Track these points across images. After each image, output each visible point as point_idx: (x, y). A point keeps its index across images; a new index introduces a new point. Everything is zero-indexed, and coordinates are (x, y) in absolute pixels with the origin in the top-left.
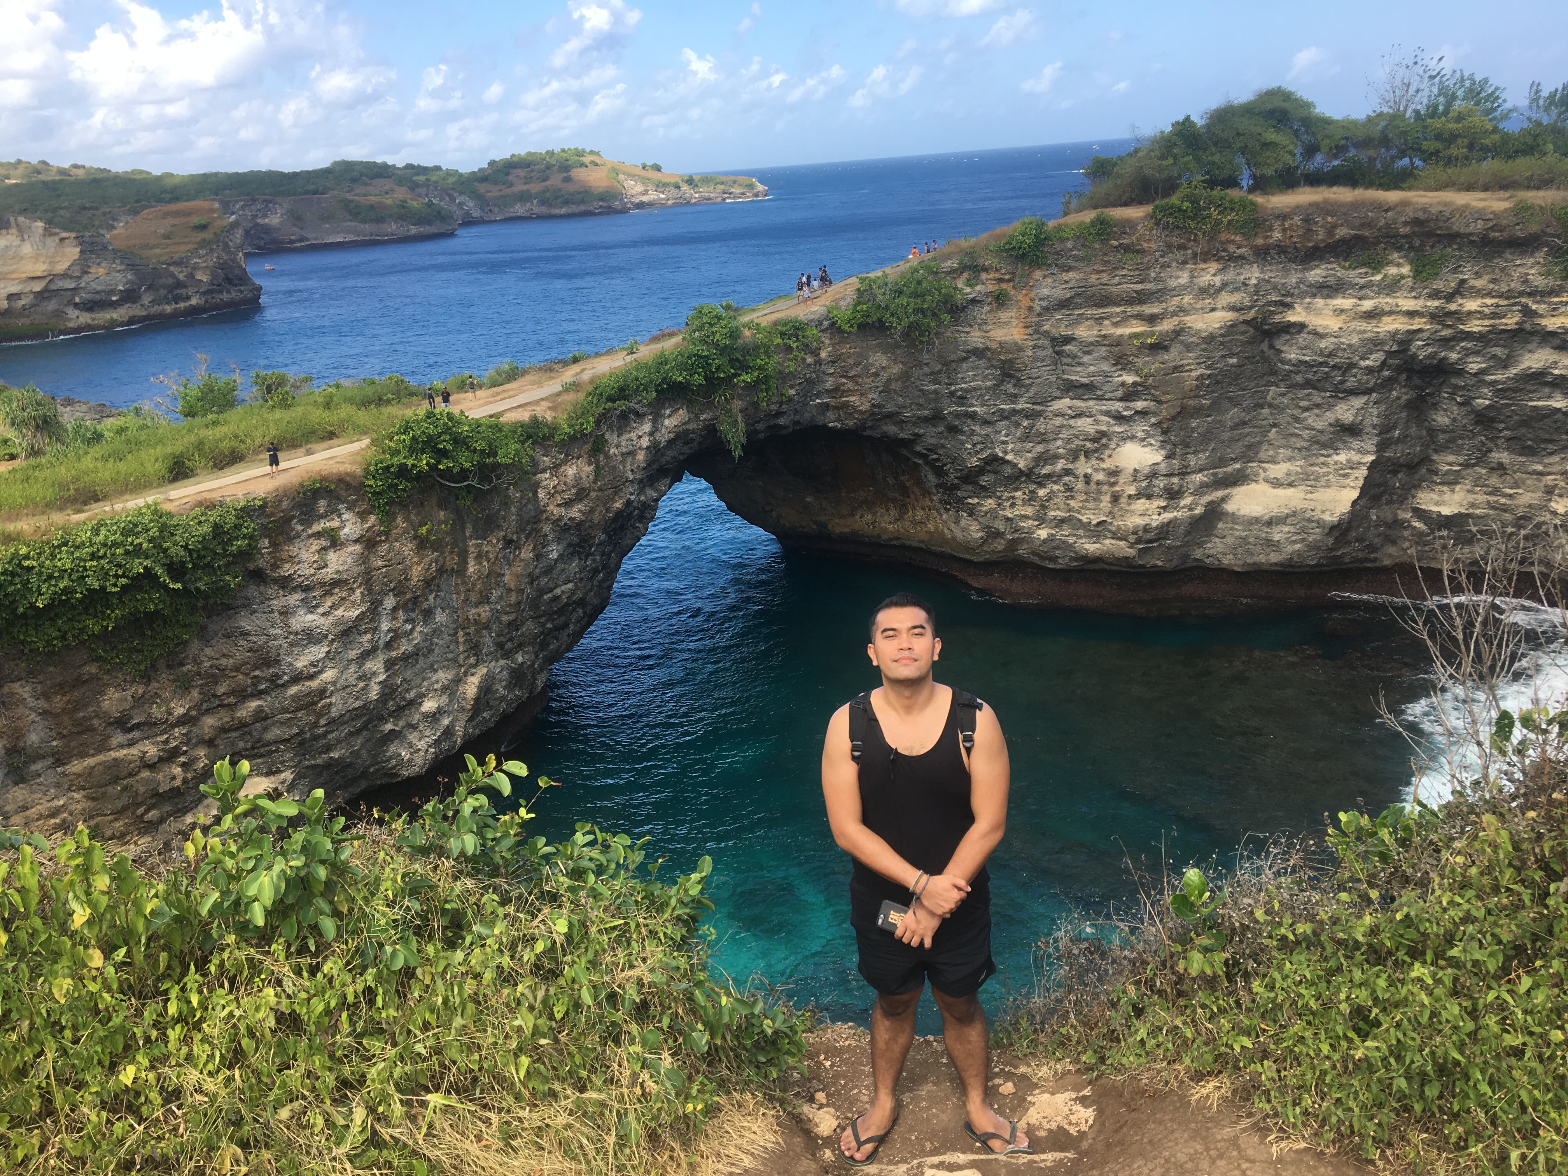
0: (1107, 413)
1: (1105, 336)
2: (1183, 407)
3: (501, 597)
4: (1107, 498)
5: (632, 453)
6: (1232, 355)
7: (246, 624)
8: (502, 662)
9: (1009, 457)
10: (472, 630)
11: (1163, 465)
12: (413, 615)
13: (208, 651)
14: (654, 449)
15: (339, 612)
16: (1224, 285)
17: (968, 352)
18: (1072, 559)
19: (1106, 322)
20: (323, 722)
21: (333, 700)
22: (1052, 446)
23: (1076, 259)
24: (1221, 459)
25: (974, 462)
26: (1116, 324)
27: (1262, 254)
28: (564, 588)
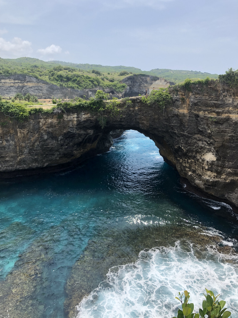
1: (206, 117)
2: (224, 145)
4: (201, 168)
8: (30, 157)
9: (183, 148)
10: (21, 147)
11: (216, 162)
17: (174, 115)
19: (206, 112)
22: (192, 148)
23: (199, 90)
25: (176, 147)
26: (209, 113)
28: (51, 146)
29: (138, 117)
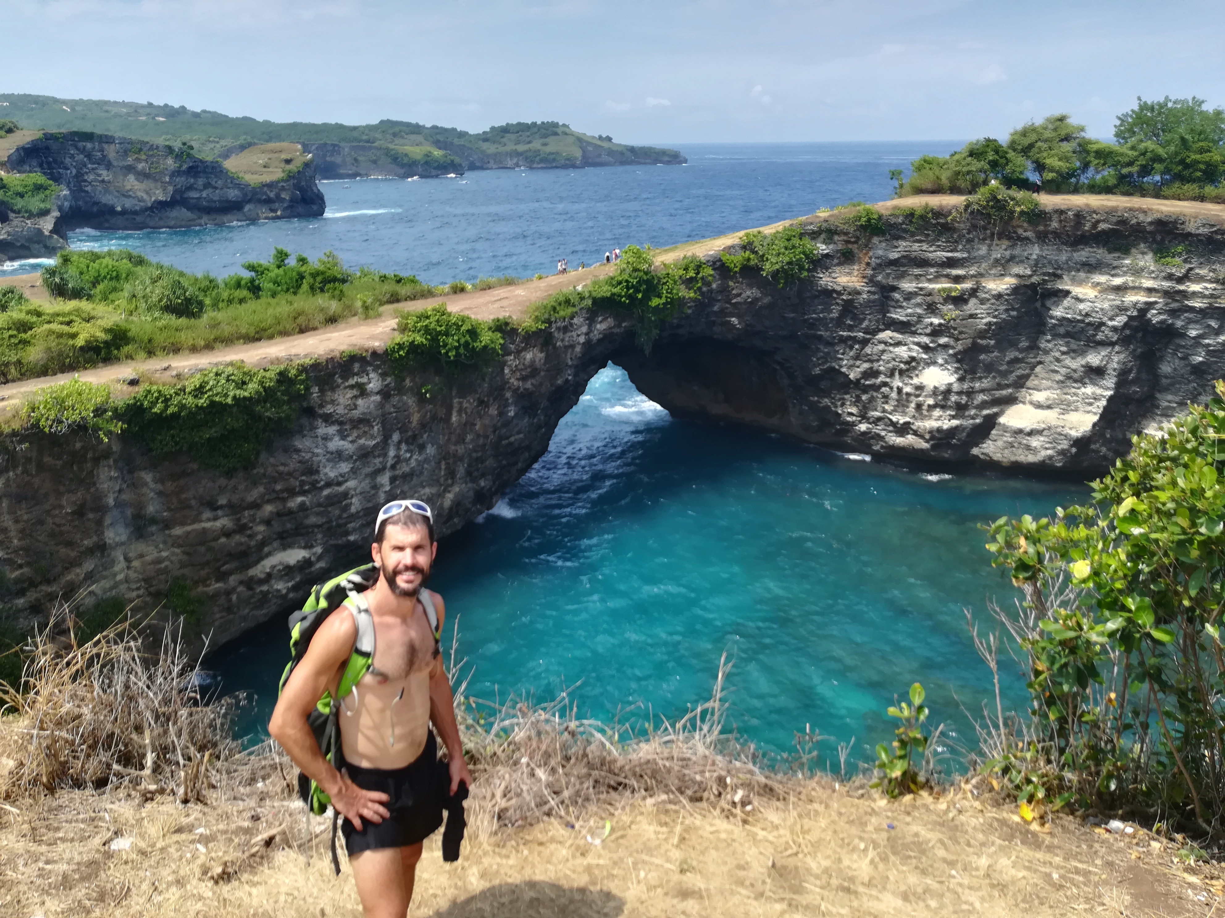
0: (918, 344)
1: (921, 289)
2: (974, 344)
3: (472, 440)
4: (913, 405)
5: (572, 347)
6: (1013, 309)
7: (298, 444)
8: (470, 485)
9: (844, 370)
10: (451, 461)
11: (956, 385)
12: (412, 447)
13: (272, 460)
14: (588, 344)
15: (362, 441)
16: (1012, 258)
17: (820, 291)
18: (882, 447)
19: (923, 278)
20: (345, 515)
21: (354, 500)
22: (875, 365)
23: (905, 231)
24: (999, 384)
25: (817, 371)
26: (930, 281)
27: (1042, 238)
28: (517, 437)
29: (716, 308)
